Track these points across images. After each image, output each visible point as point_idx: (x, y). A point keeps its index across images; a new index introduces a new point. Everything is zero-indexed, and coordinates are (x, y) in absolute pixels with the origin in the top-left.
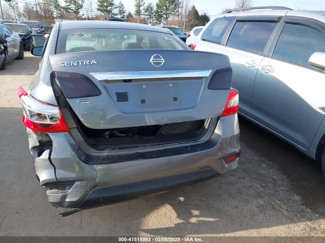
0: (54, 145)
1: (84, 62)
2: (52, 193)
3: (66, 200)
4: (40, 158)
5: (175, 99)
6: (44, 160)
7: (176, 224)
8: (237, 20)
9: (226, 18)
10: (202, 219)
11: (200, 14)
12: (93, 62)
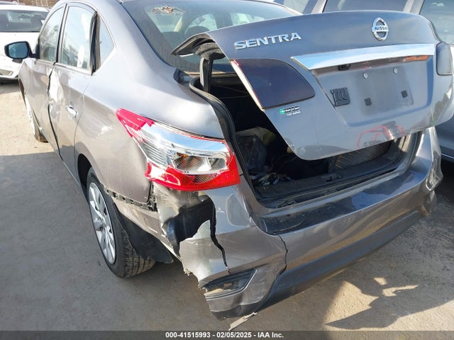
0: (218, 210)
1: (280, 37)
2: (216, 296)
3: (242, 304)
4: (195, 237)
5: (404, 94)
6: (203, 241)
7: (371, 305)
10: (397, 289)
12: (295, 36)
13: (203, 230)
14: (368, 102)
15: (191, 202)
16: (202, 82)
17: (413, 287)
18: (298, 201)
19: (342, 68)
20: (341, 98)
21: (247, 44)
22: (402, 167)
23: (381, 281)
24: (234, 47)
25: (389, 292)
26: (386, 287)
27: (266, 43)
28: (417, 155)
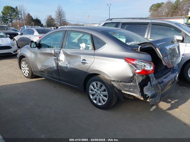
5: (177, 54)
7: (171, 105)
8: (122, 24)
9: (113, 22)
10: (174, 101)
11: (34, 19)
13: (149, 84)
14: (174, 56)
15: (144, 78)
17: (177, 100)
21: (158, 44)
23: (169, 100)
25: (173, 102)
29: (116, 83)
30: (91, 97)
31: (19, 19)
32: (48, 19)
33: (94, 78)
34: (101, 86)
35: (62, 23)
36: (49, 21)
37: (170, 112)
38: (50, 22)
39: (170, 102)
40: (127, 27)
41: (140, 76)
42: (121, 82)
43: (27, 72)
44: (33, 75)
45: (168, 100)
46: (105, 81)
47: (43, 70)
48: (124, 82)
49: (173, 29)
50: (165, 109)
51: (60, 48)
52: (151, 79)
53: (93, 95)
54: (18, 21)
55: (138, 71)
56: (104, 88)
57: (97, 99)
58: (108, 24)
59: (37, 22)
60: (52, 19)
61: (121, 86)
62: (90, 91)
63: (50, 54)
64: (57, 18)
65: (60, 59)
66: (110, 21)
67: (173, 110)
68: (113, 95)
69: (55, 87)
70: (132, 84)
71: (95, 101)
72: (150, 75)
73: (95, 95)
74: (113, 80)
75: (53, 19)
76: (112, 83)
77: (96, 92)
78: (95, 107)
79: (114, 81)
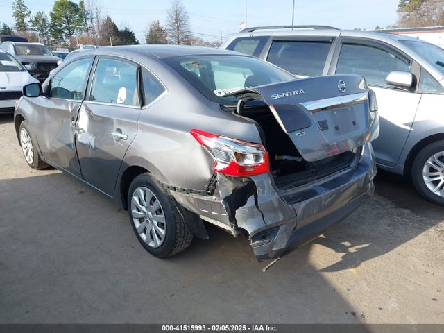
1: (294, 92)
2: (258, 245)
3: (274, 249)
4: (245, 206)
5: (354, 123)
6: (250, 208)
7: (342, 257)
8: (273, 41)
9: (255, 35)
10: (357, 247)
11: (119, 29)
12: (302, 91)
13: (251, 201)
14: (337, 128)
15: (240, 185)
16: (238, 111)
17: (367, 245)
18: (296, 186)
19: (324, 109)
20: (324, 126)
21: (278, 96)
22: (353, 164)
23: (347, 244)
24: (271, 98)
25: (352, 250)
26: (350, 247)
27: (287, 95)
28: (362, 154)
29: (180, 193)
30: (137, 224)
31: (87, 30)
32: (151, 31)
33: (140, 177)
34: (153, 199)
35: (182, 39)
36: (154, 34)
37: (331, 277)
38: (156, 36)
39: (344, 249)
40: (285, 50)
41: (226, 179)
42: (189, 191)
43: (31, 153)
44: (41, 164)
45: (343, 243)
46: (160, 187)
47: (54, 151)
48: (196, 193)
49: (393, 56)
50: (321, 268)
51: (80, 99)
52: (259, 189)
53: (141, 220)
54: (85, 34)
55: (220, 167)
56: (157, 204)
57: (148, 231)
58: (242, 41)
59: (127, 37)
60: (160, 30)
61: (192, 201)
62: (135, 211)
63: (65, 113)
64: (170, 28)
65: (80, 127)
66: (248, 35)
67: (340, 272)
68: (176, 223)
69: (82, 192)
70: (214, 197)
71: (143, 236)
72: (256, 180)
73: (144, 221)
74: (172, 187)
75: (162, 30)
76: (172, 192)
77: (144, 212)
78: (145, 251)
79: (175, 189)
